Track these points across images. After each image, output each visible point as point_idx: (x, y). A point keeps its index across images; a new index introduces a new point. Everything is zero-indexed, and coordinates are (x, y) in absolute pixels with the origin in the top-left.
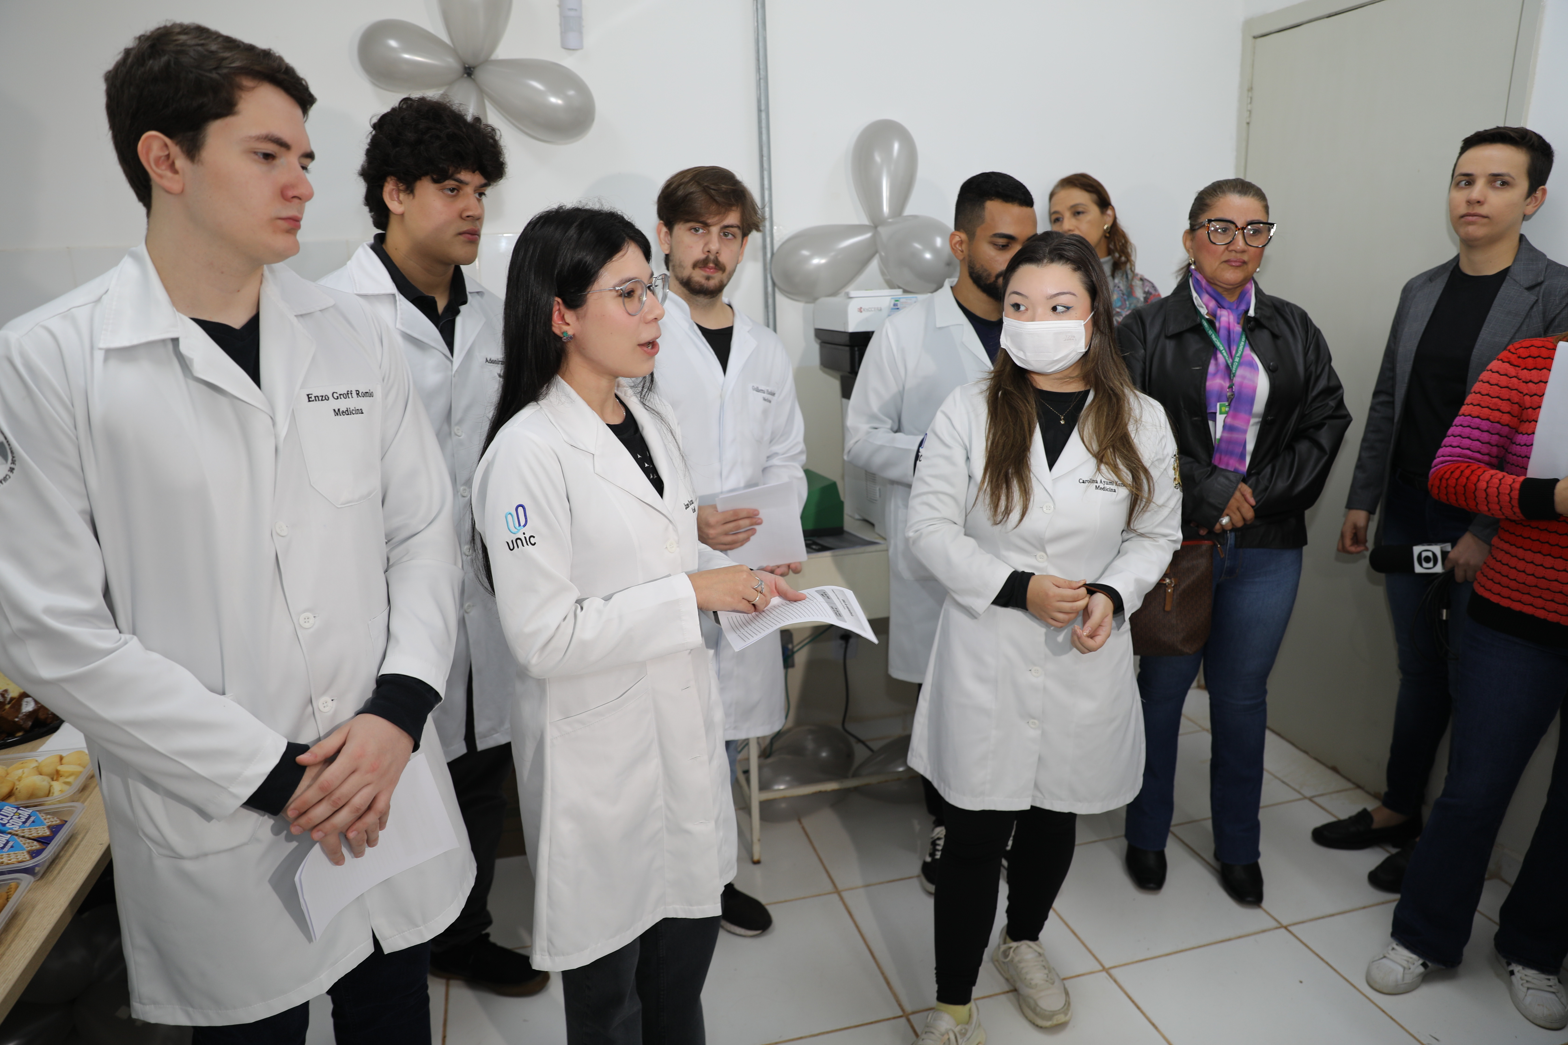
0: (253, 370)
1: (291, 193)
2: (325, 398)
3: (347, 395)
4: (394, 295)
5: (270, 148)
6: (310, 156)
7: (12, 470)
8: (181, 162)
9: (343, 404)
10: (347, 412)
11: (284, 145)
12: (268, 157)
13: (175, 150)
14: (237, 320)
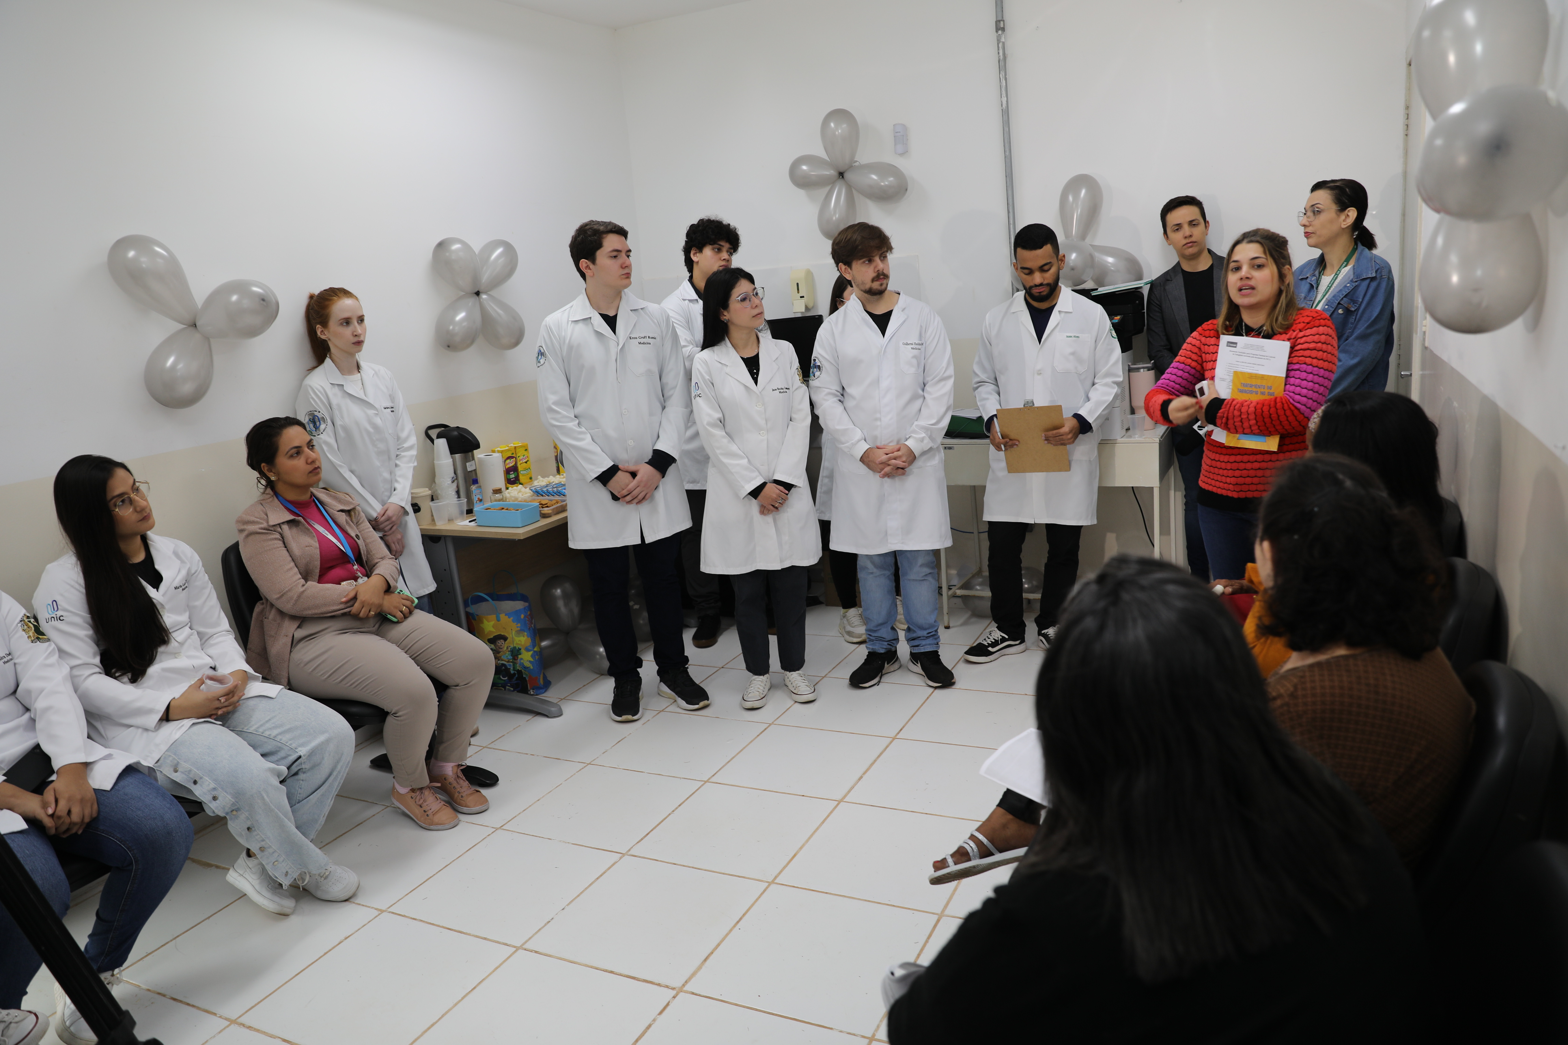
0: (614, 329)
1: (624, 266)
2: (637, 338)
3: (645, 337)
4: (697, 300)
5: (615, 254)
6: (630, 251)
7: (545, 360)
8: (591, 266)
9: (642, 341)
10: (644, 343)
11: (618, 251)
12: (615, 257)
13: (589, 263)
14: (611, 314)
